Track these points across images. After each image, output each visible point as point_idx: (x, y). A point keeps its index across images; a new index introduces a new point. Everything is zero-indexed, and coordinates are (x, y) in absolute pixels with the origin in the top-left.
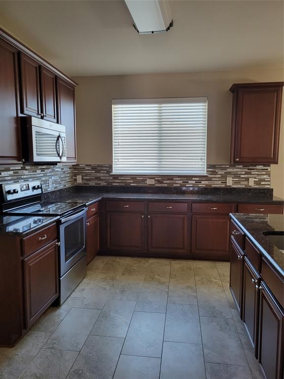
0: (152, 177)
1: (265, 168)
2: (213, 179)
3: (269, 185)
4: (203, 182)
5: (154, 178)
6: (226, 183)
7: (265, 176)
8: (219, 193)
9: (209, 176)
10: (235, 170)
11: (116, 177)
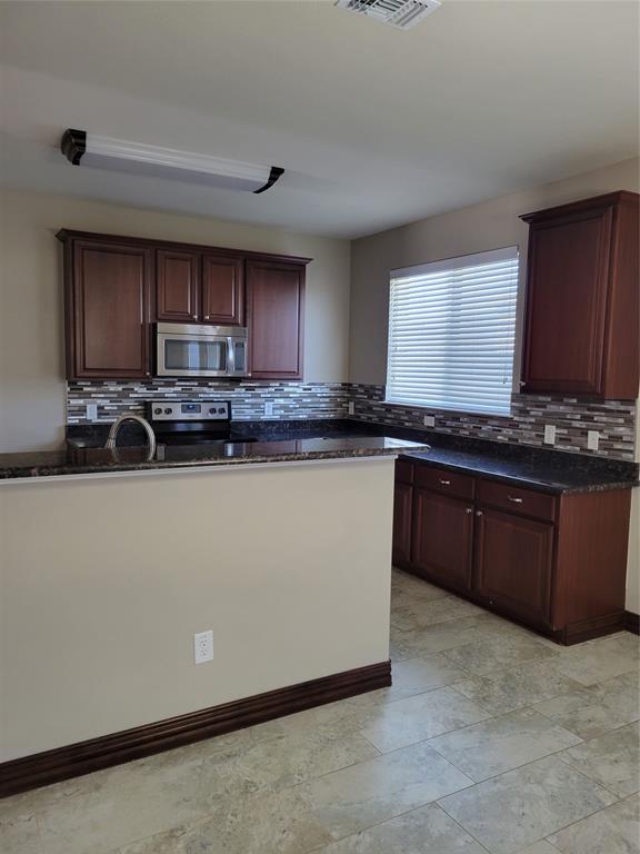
0: (432, 412)
1: (622, 408)
2: (521, 426)
3: (631, 452)
4: (505, 431)
5: (433, 415)
6: (543, 436)
7: (622, 429)
8: (527, 457)
9: (516, 418)
10: (562, 408)
11: (390, 407)
